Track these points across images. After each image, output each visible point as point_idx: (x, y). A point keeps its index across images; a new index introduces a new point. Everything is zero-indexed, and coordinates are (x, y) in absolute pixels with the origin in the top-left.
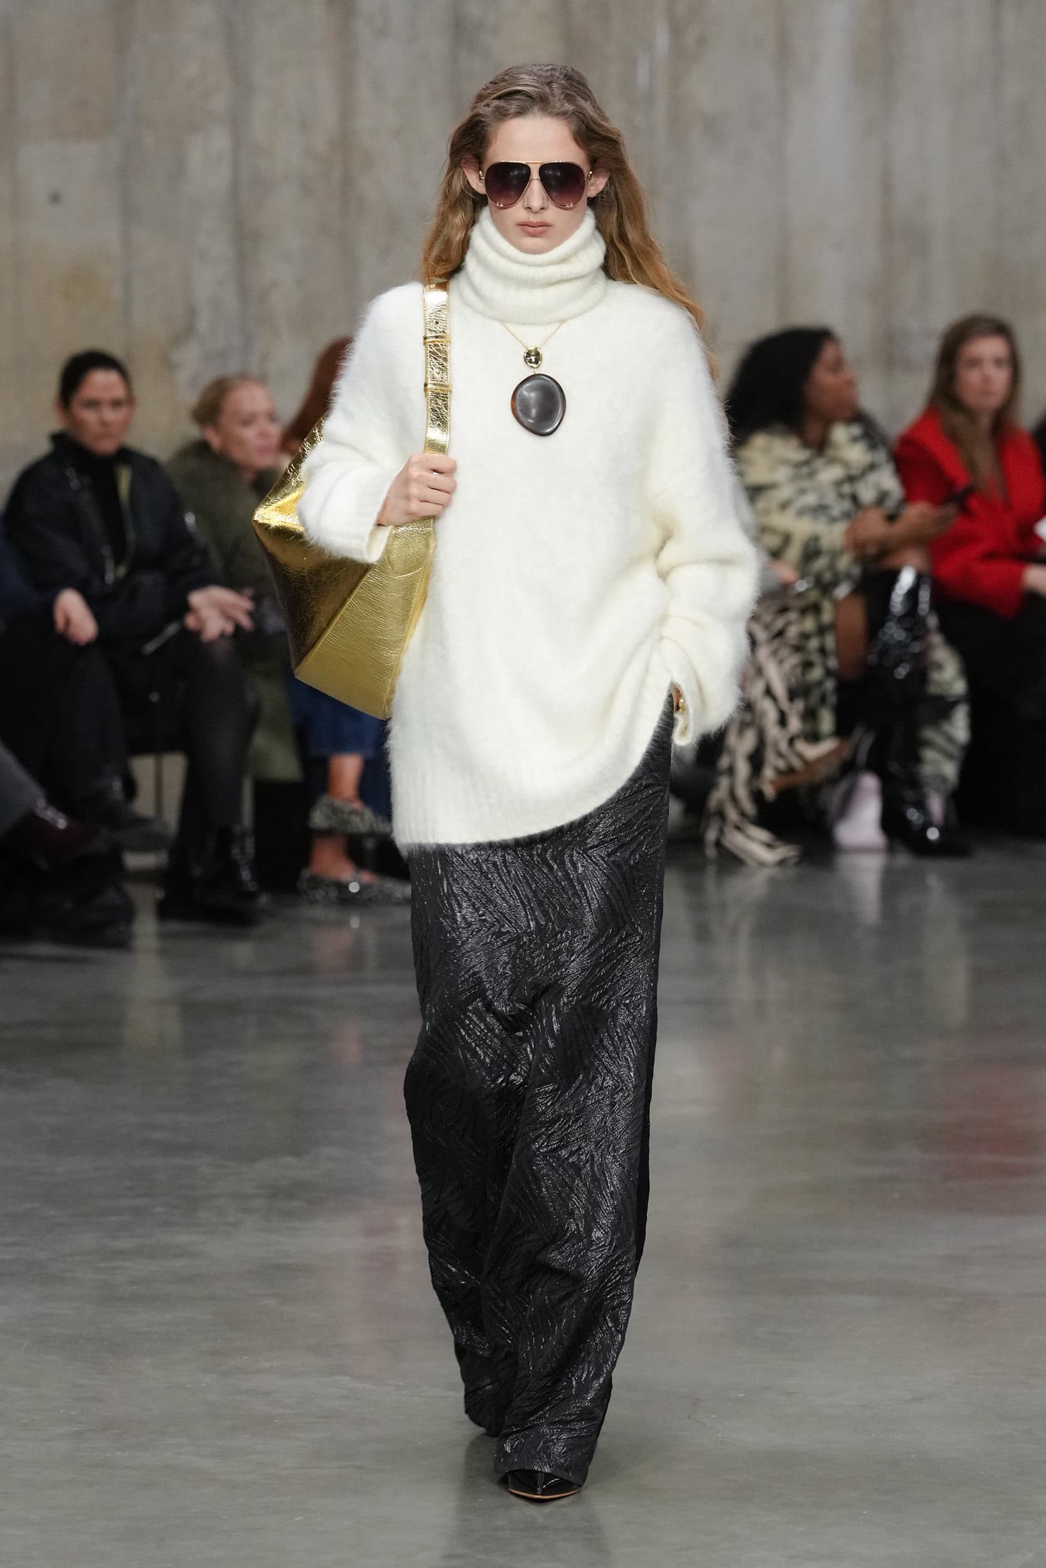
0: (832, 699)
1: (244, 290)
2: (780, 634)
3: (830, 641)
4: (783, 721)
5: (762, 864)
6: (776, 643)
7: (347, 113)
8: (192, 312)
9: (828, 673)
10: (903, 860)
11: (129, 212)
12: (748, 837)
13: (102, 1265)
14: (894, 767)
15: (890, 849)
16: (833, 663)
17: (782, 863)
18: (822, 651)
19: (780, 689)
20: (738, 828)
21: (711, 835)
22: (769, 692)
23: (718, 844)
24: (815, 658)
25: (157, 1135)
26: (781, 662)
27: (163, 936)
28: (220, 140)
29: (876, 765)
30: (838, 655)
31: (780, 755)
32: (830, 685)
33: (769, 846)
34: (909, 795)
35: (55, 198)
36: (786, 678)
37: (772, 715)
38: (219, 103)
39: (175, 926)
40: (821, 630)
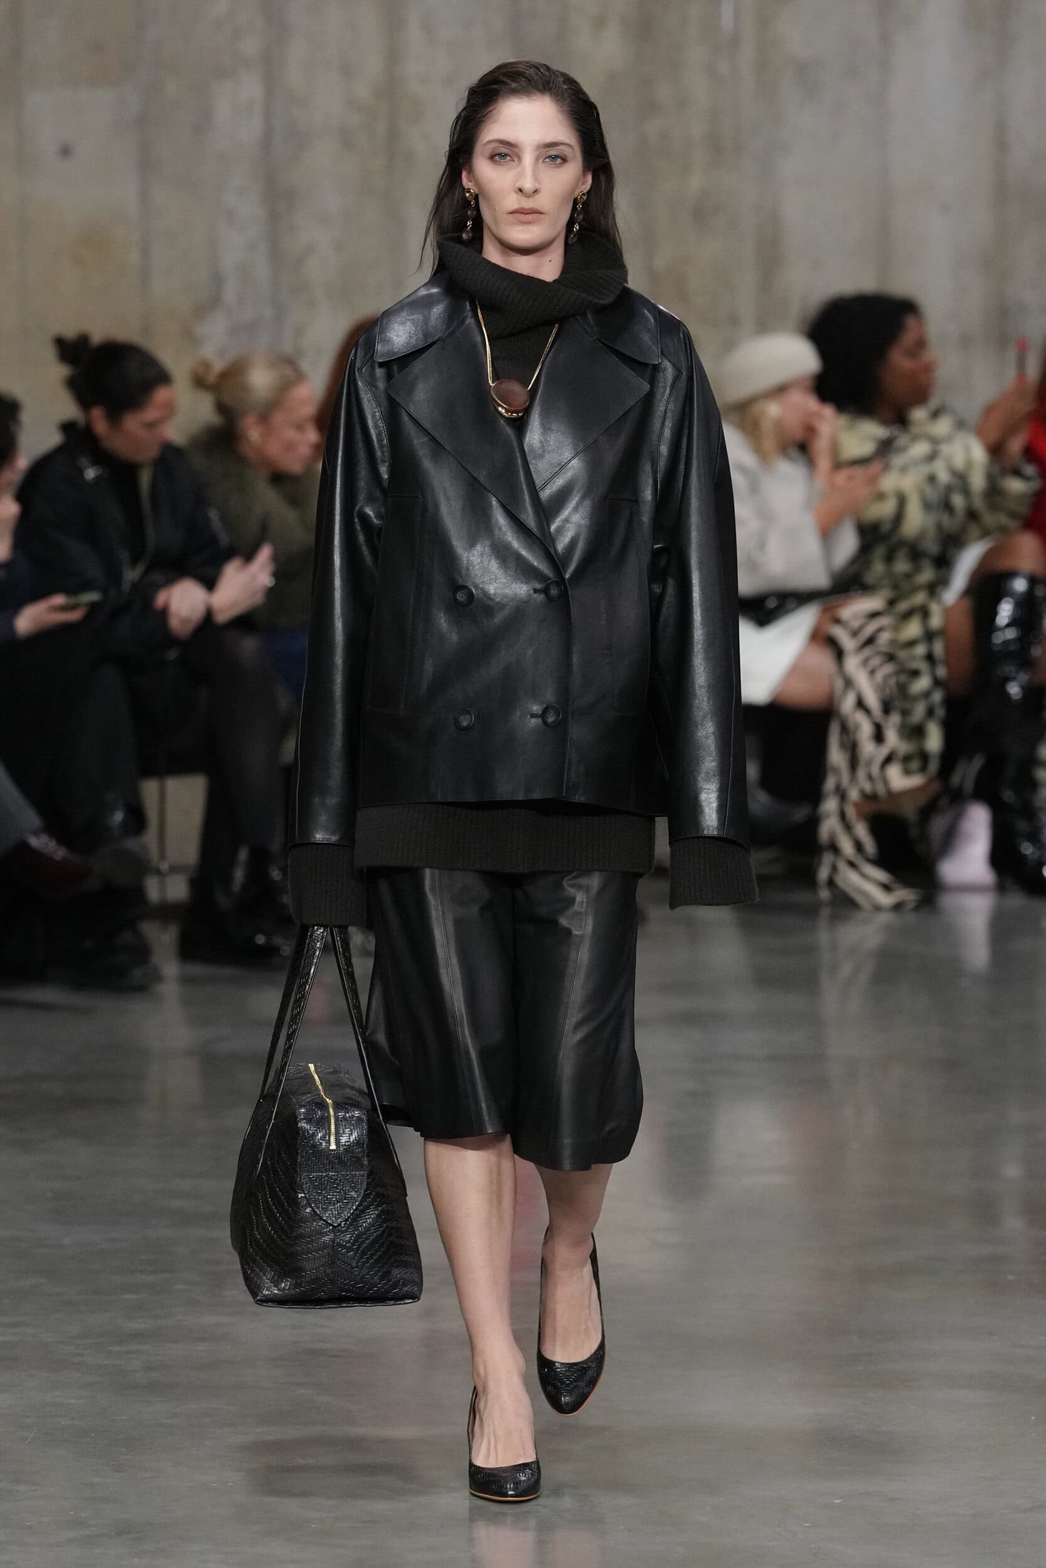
0: (940, 712)
1: (276, 254)
2: (870, 641)
3: (938, 648)
4: (879, 737)
5: (878, 908)
6: (867, 652)
7: (393, 57)
8: (218, 280)
9: (937, 683)
10: (1017, 900)
11: (147, 166)
12: (864, 876)
13: (116, 1349)
14: (1008, 795)
15: (1001, 888)
16: (941, 672)
17: (898, 907)
18: (930, 658)
19: (872, 700)
20: (852, 865)
21: (823, 873)
22: (861, 704)
23: (831, 883)
24: (923, 666)
25: (177, 1203)
26: (872, 672)
27: (186, 981)
28: (251, 87)
29: (986, 793)
30: (947, 663)
31: (870, 777)
32: (937, 697)
33: (887, 888)
34: (1022, 825)
35: (66, 151)
36: (880, 689)
37: (866, 729)
38: (250, 46)
39: (197, 969)
40: (929, 636)
